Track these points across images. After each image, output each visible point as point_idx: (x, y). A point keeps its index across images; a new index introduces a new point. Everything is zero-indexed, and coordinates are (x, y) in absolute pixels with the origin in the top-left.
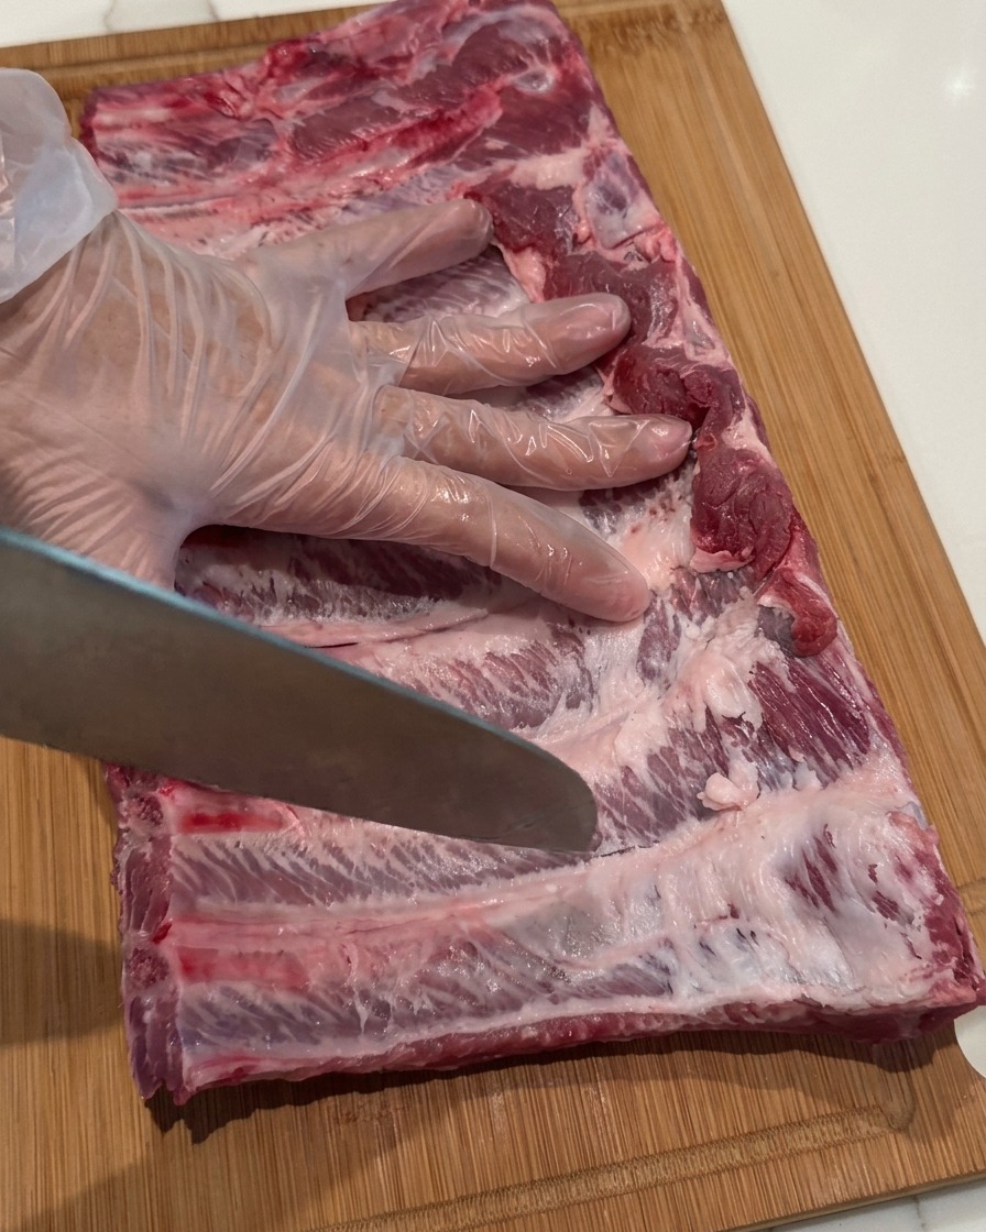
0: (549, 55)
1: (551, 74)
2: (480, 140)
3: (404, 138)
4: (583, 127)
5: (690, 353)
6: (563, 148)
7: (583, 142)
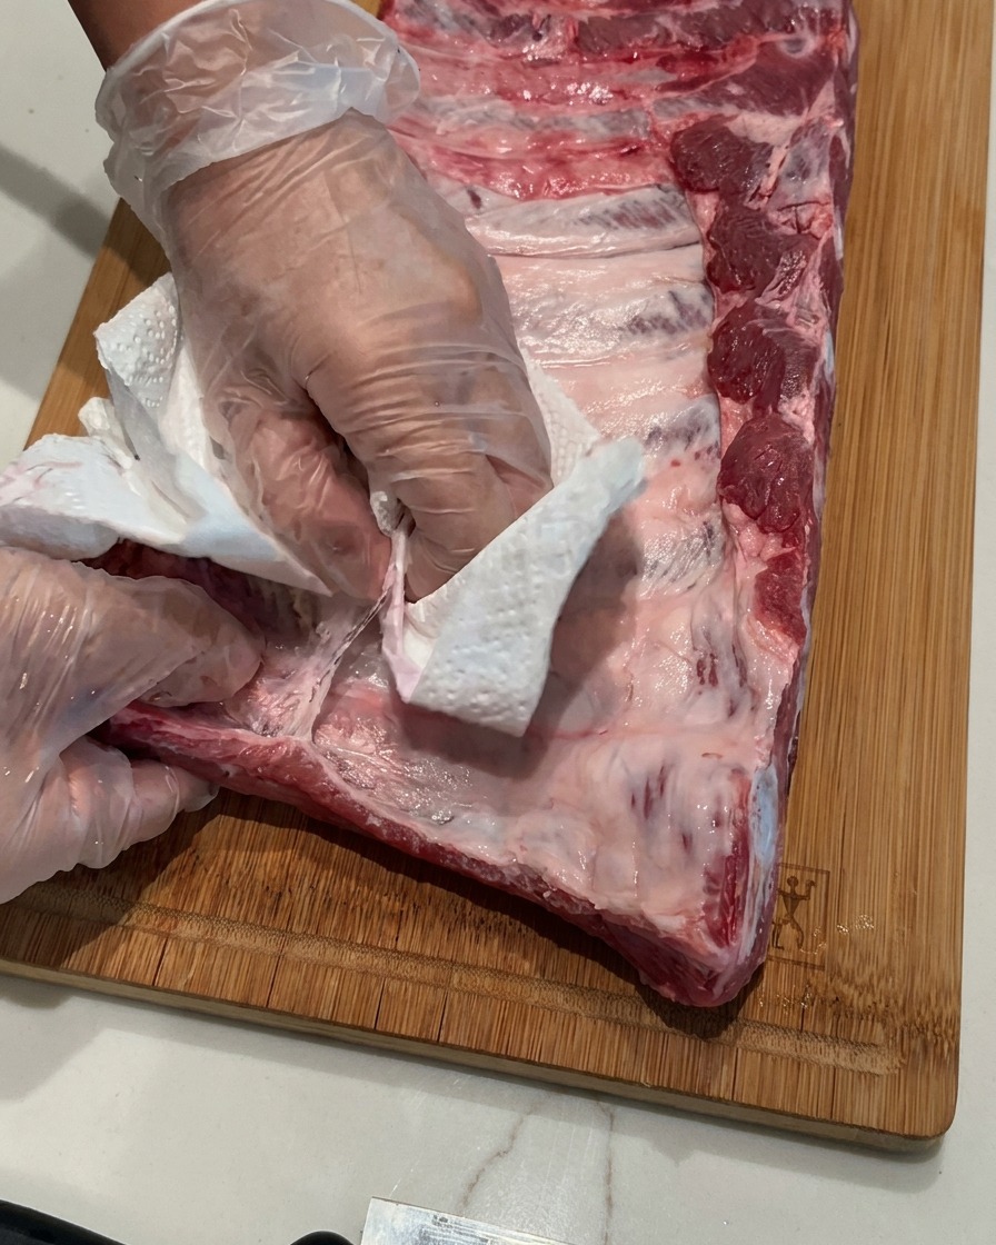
0: (818, 27)
1: (812, 43)
2: (725, 83)
3: (665, 62)
4: (811, 98)
5: (790, 320)
6: (786, 112)
7: (806, 111)
